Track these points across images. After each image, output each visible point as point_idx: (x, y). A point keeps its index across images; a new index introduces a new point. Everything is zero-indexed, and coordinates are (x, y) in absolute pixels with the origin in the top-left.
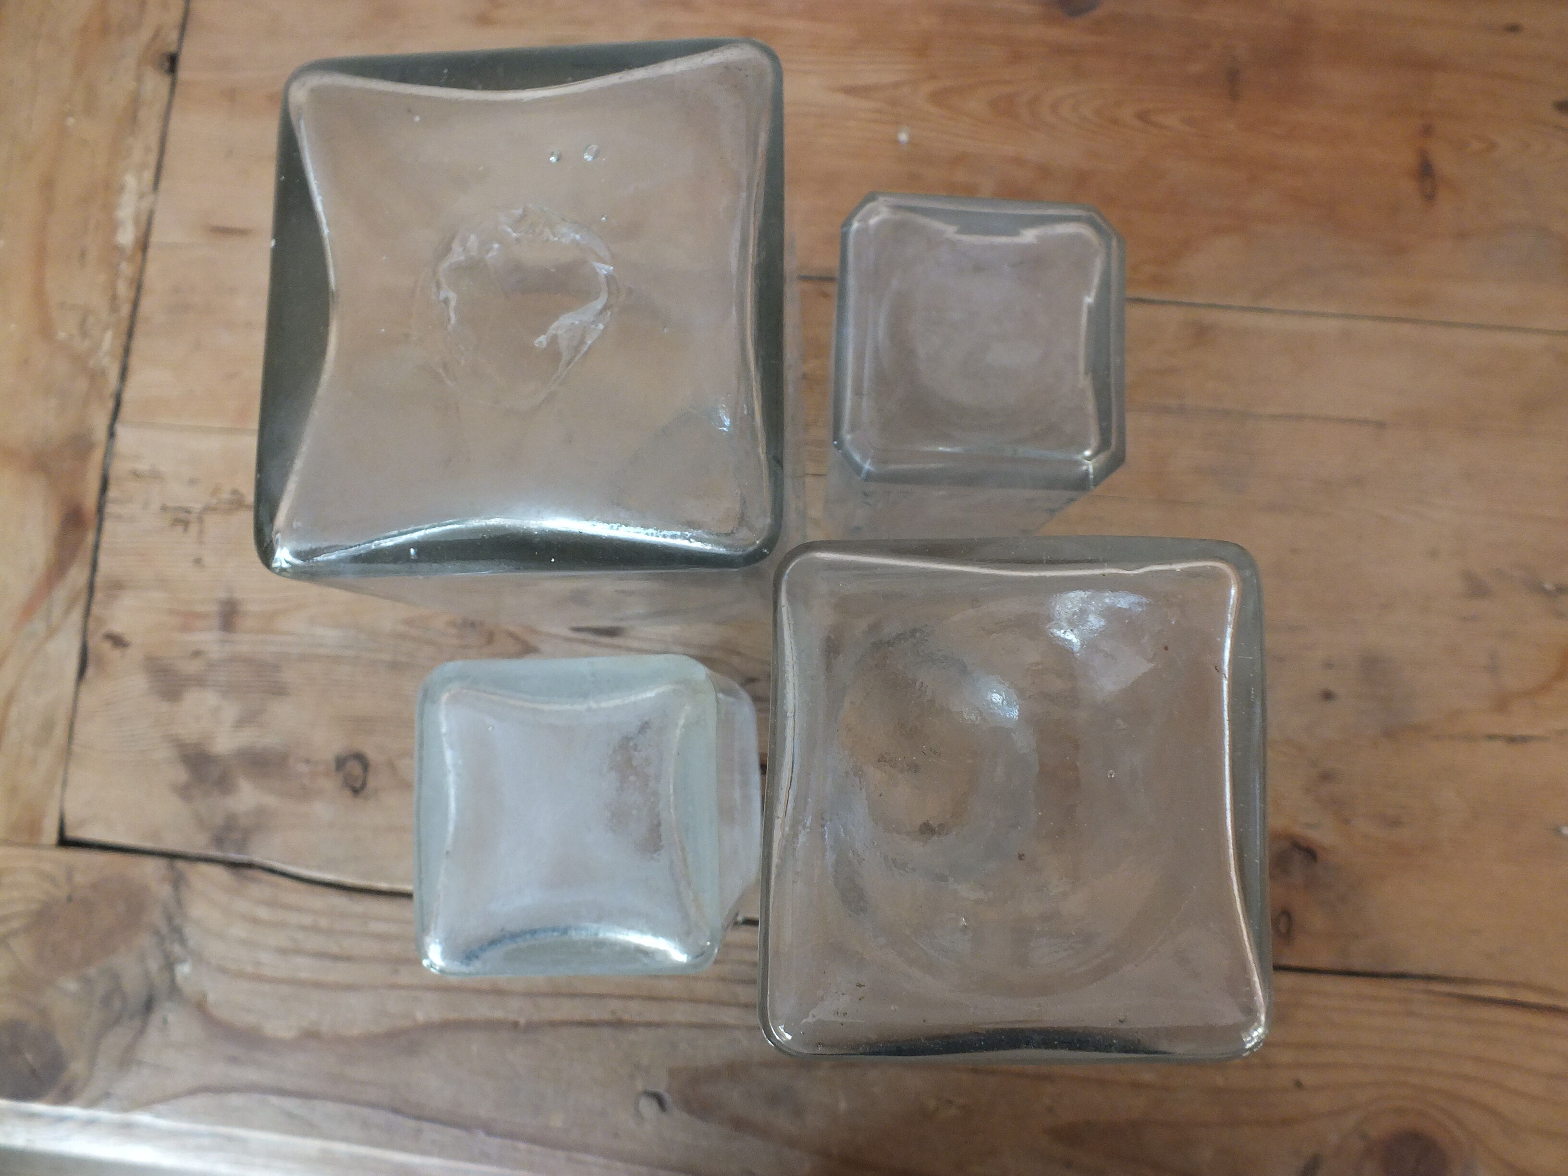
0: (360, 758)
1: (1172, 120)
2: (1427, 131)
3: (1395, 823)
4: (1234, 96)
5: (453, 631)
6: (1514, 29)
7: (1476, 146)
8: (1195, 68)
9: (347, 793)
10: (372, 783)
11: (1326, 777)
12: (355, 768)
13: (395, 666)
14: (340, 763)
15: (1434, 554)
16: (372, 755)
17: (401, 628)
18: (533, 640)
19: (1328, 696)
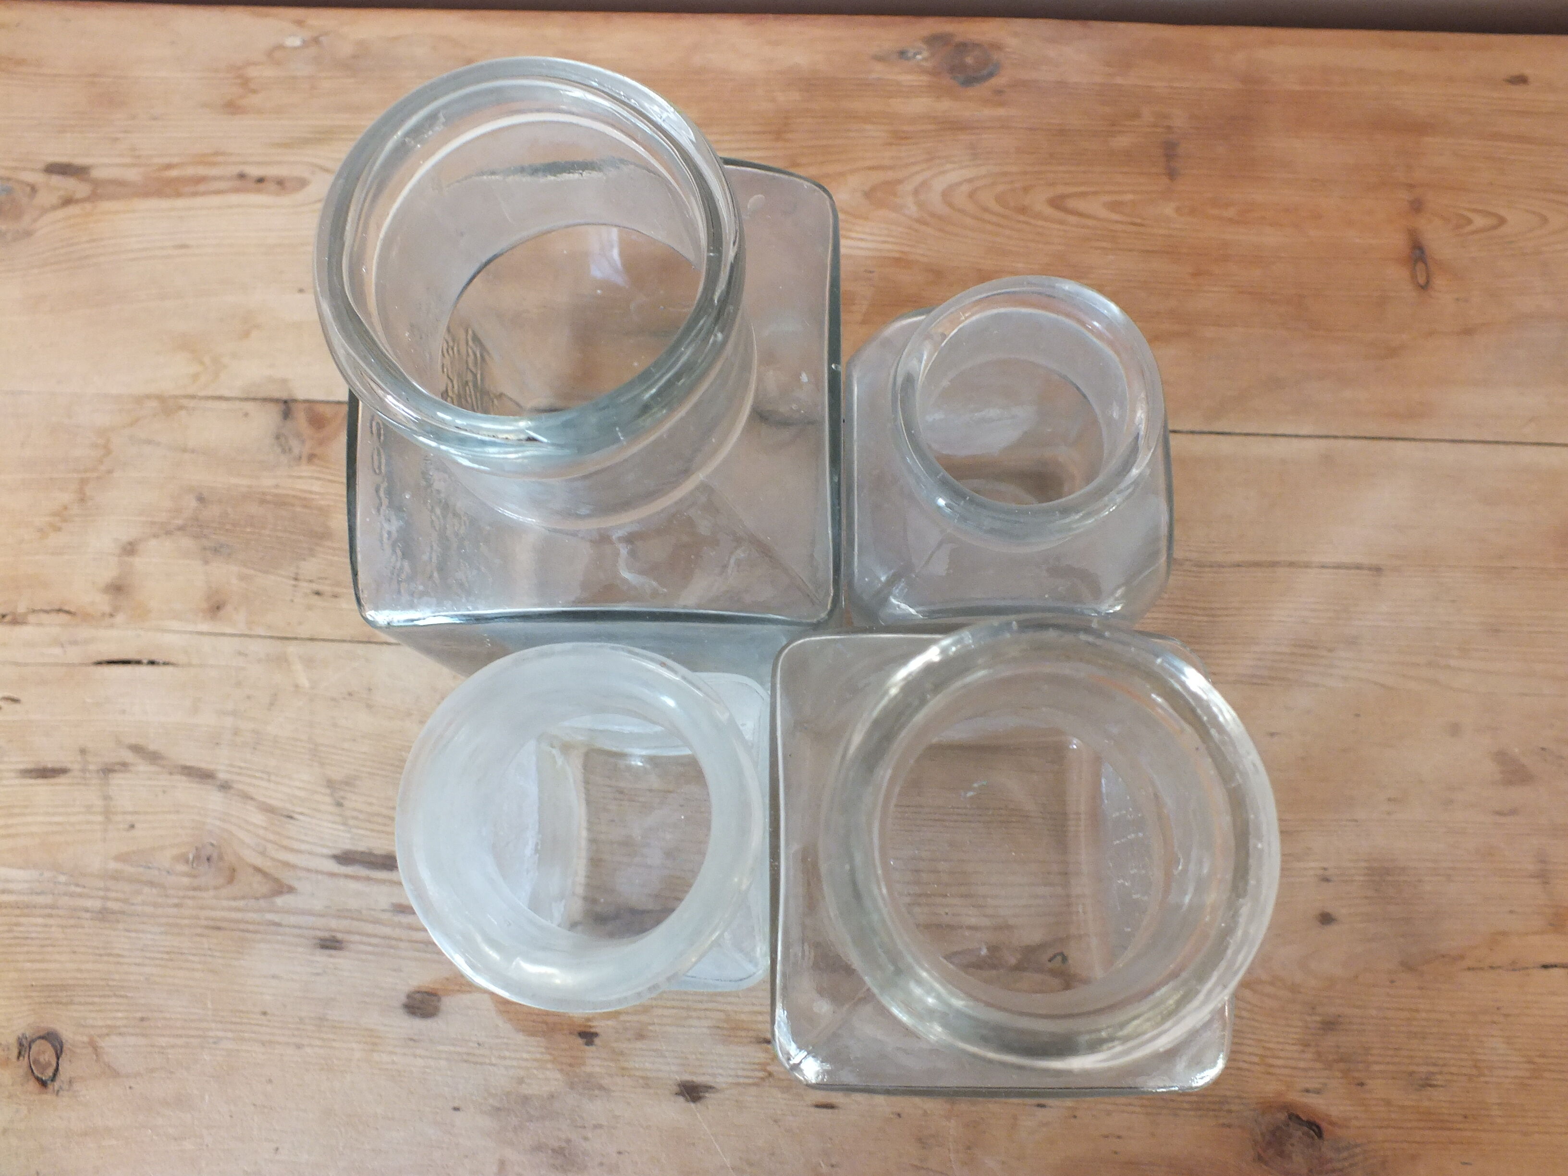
0: (52, 1038)
1: (1095, 206)
2: (1417, 207)
3: (1427, 1083)
4: (1172, 174)
5: (182, 868)
6: (1521, 80)
7: (1479, 221)
8: (1122, 142)
9: (33, 1085)
10: (67, 1069)
11: (1330, 1025)
12: (45, 1053)
13: (103, 915)
14: (24, 1046)
15: (1455, 730)
16: (67, 1034)
17: (113, 865)
18: (287, 877)
19: (1326, 919)
